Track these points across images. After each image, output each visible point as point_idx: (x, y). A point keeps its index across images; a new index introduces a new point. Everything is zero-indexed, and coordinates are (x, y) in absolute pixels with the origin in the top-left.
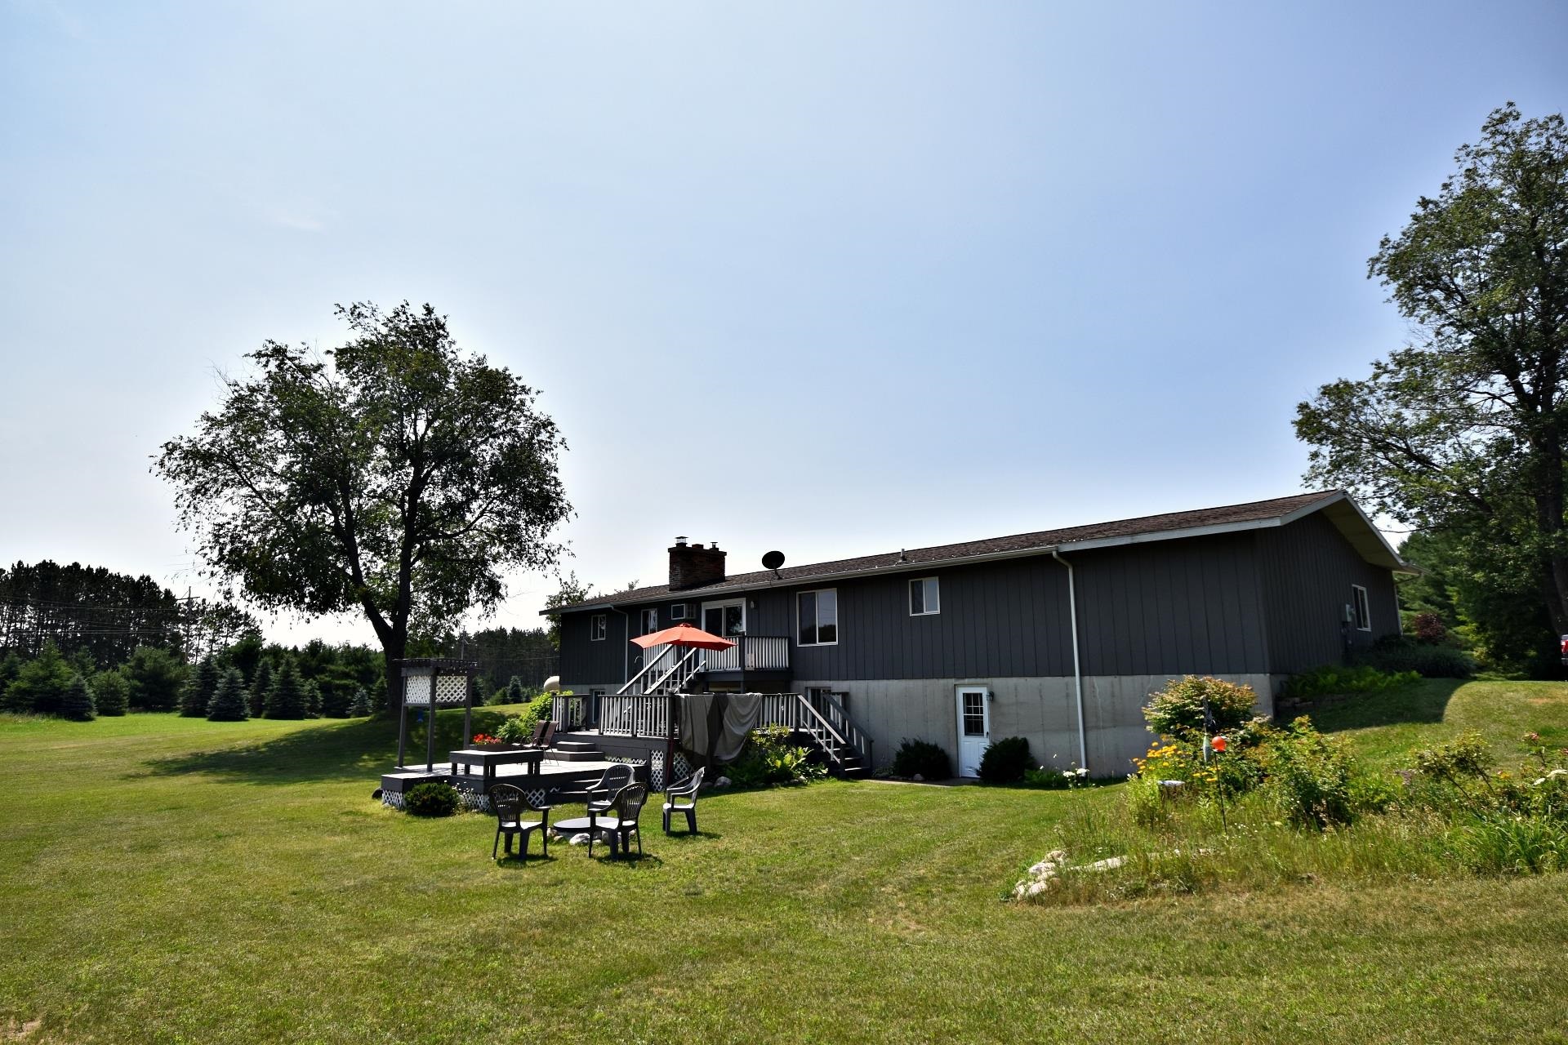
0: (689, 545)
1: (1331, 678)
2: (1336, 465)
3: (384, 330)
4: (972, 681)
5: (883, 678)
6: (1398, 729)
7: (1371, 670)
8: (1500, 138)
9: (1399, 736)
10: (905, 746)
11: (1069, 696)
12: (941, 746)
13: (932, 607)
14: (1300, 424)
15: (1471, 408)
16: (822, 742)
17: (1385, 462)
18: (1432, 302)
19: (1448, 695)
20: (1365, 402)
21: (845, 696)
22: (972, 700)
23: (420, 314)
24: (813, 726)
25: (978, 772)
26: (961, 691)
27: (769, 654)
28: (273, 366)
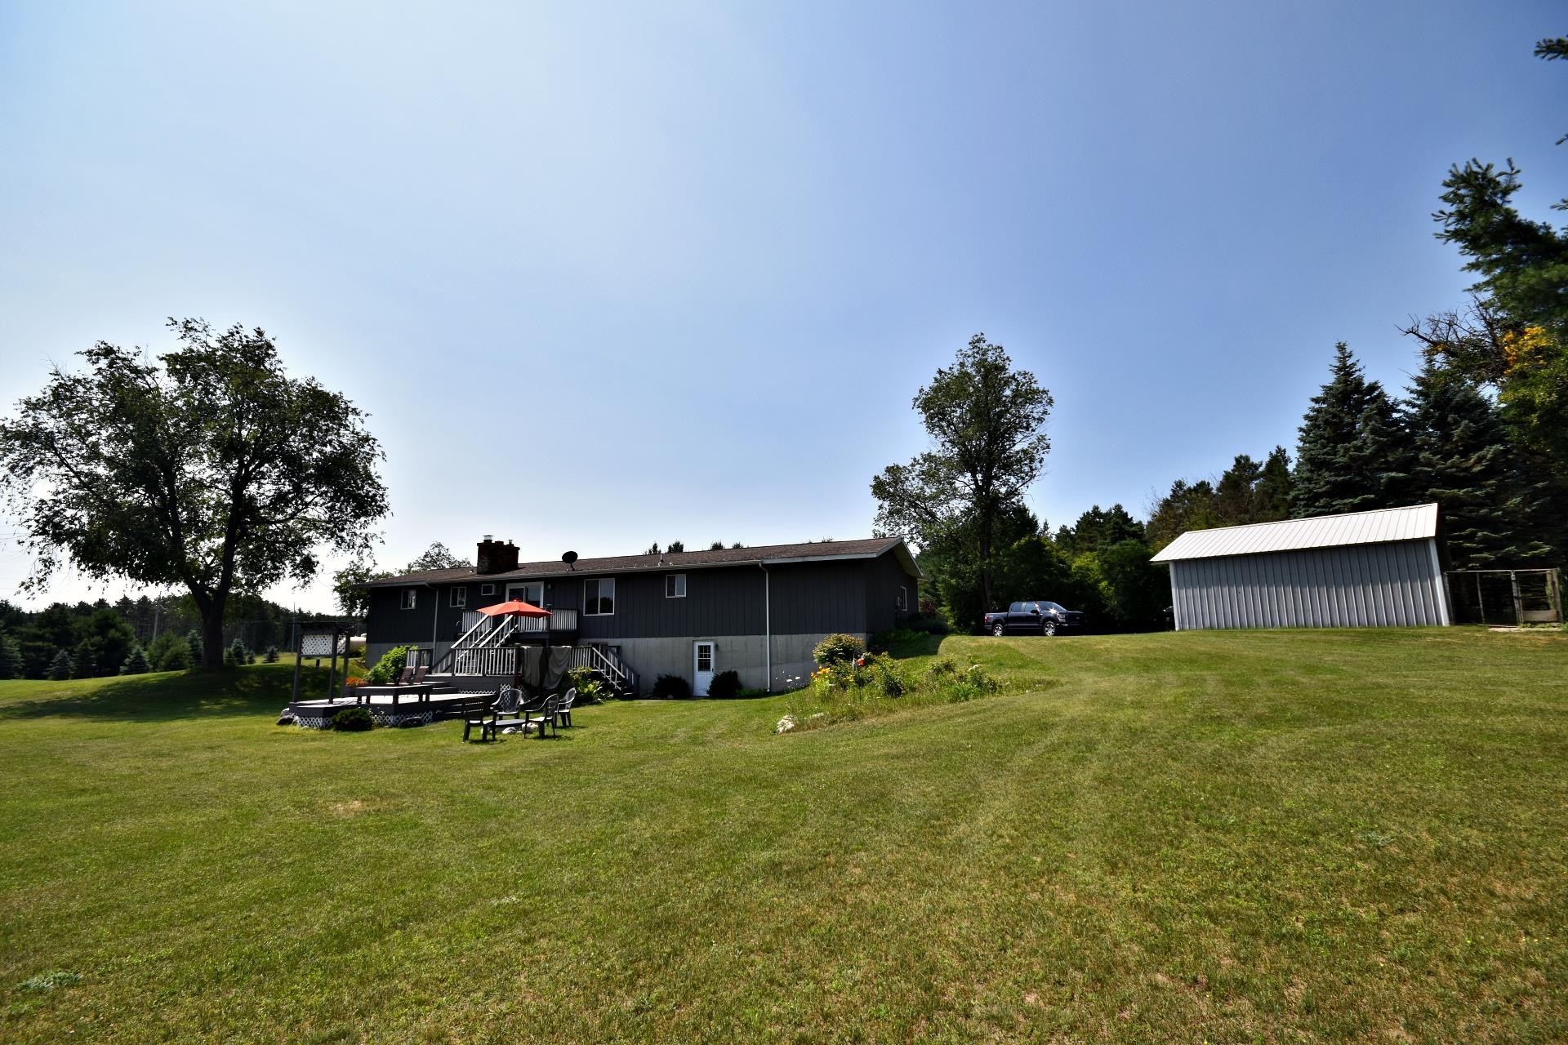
0: (493, 542)
1: (893, 635)
2: (891, 513)
3: (217, 345)
4: (705, 638)
5: (645, 636)
6: (920, 658)
7: (909, 631)
8: (975, 350)
9: (921, 661)
10: (660, 679)
11: (763, 646)
12: (683, 678)
13: (681, 592)
14: (874, 487)
15: (956, 489)
16: (609, 678)
17: (914, 514)
18: (941, 427)
19: (940, 643)
20: (907, 479)
21: (619, 648)
22: (704, 650)
23: (252, 336)
24: (602, 667)
25: (708, 692)
26: (697, 644)
27: (564, 621)
28: (103, 363)
